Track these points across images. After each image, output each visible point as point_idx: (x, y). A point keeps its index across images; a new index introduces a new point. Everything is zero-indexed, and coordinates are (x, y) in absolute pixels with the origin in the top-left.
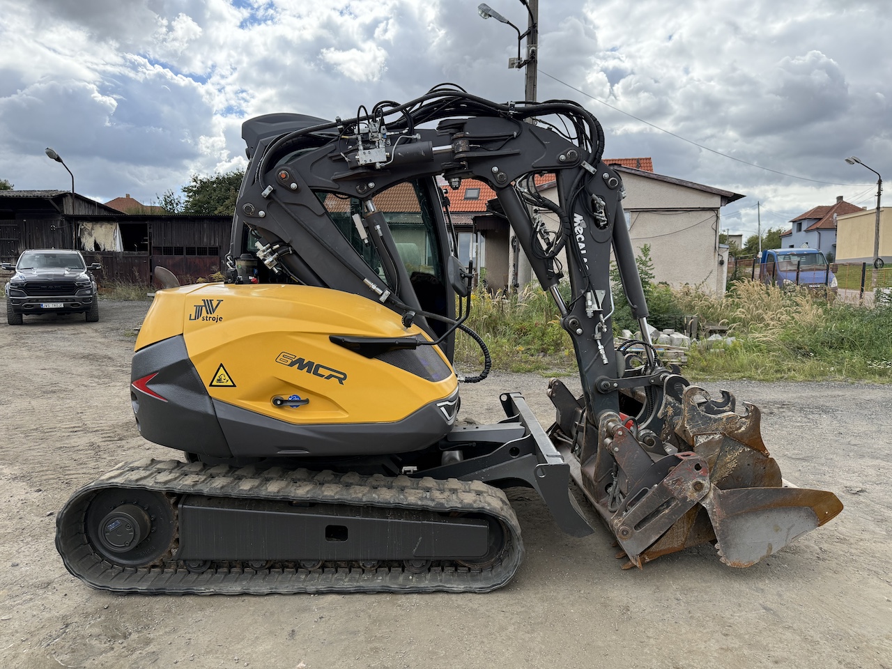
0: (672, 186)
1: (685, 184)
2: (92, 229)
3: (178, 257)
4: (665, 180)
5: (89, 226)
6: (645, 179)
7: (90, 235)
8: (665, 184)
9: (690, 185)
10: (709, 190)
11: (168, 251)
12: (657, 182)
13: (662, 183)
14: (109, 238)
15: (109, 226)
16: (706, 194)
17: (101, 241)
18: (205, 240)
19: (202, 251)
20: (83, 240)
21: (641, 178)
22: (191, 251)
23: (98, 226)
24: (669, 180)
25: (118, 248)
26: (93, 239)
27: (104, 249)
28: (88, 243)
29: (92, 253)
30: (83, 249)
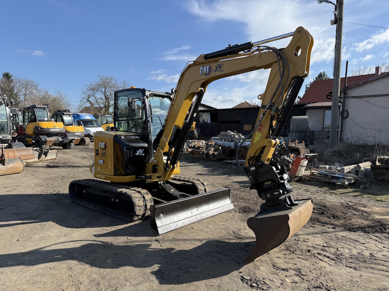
2: (202, 115)
3: (227, 124)
5: (201, 113)
7: (202, 117)
11: (224, 122)
14: (206, 118)
15: (207, 114)
17: (204, 119)
18: (236, 118)
19: (234, 122)
20: (200, 119)
22: (231, 122)
23: (204, 113)
25: (209, 122)
26: (202, 118)
27: (205, 122)
28: (201, 121)
29: (202, 123)
30: (200, 122)
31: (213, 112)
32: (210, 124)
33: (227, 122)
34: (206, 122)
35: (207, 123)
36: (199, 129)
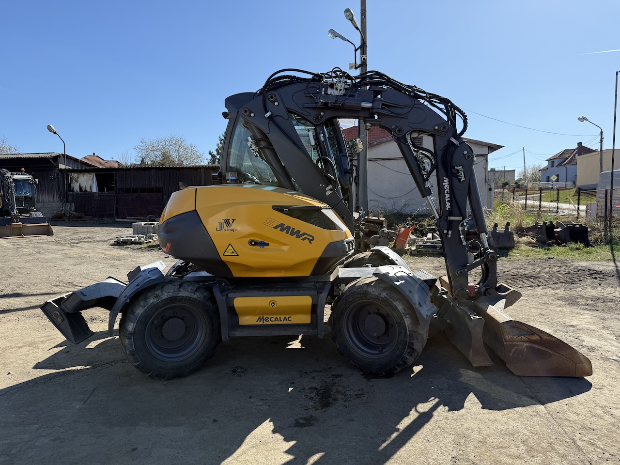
2: (78, 178)
3: (135, 195)
5: (75, 175)
7: (77, 181)
10: (481, 143)
11: (128, 191)
14: (88, 183)
15: (88, 176)
16: (479, 146)
17: (83, 185)
18: (153, 183)
20: (72, 185)
23: (82, 175)
25: (95, 189)
26: (78, 184)
27: (86, 191)
28: (76, 187)
29: (77, 193)
30: (73, 191)
31: (103, 172)
32: (97, 195)
33: (135, 191)
34: (88, 190)
35: (91, 193)
36: (73, 204)
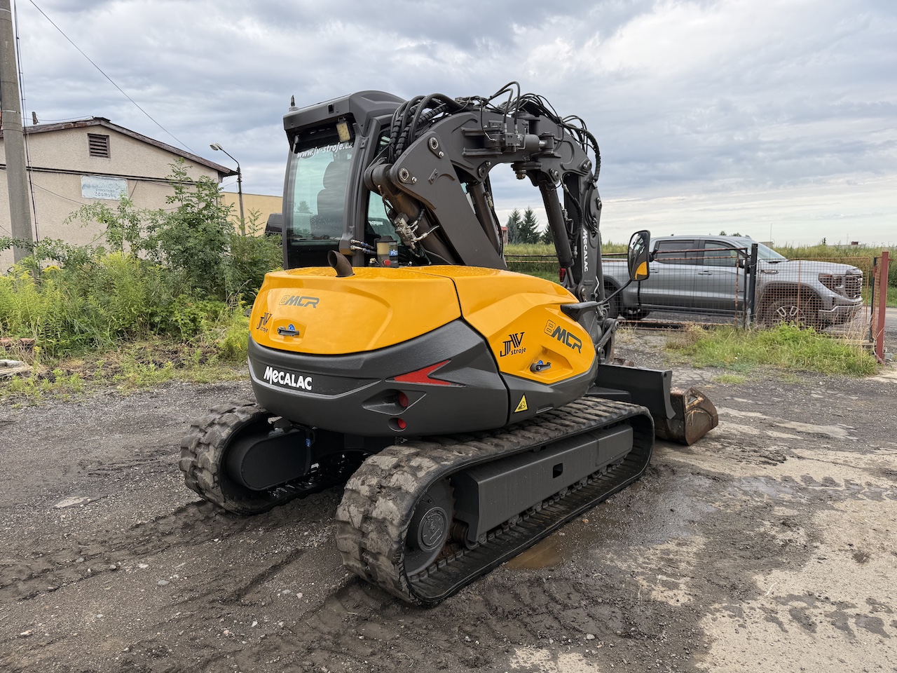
0: (169, 154)
1: (182, 154)
4: (162, 147)
6: (139, 143)
8: (161, 151)
9: (188, 156)
10: (207, 164)
12: (152, 148)
13: (158, 150)
16: (204, 168)
21: (134, 141)
24: (165, 147)
